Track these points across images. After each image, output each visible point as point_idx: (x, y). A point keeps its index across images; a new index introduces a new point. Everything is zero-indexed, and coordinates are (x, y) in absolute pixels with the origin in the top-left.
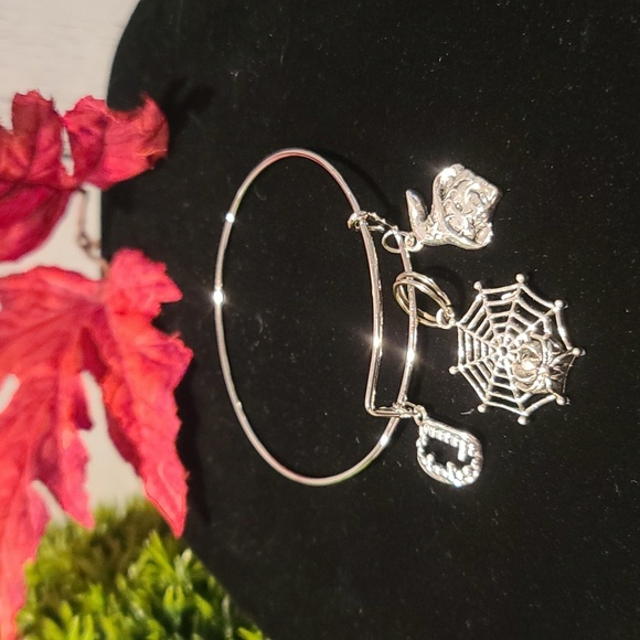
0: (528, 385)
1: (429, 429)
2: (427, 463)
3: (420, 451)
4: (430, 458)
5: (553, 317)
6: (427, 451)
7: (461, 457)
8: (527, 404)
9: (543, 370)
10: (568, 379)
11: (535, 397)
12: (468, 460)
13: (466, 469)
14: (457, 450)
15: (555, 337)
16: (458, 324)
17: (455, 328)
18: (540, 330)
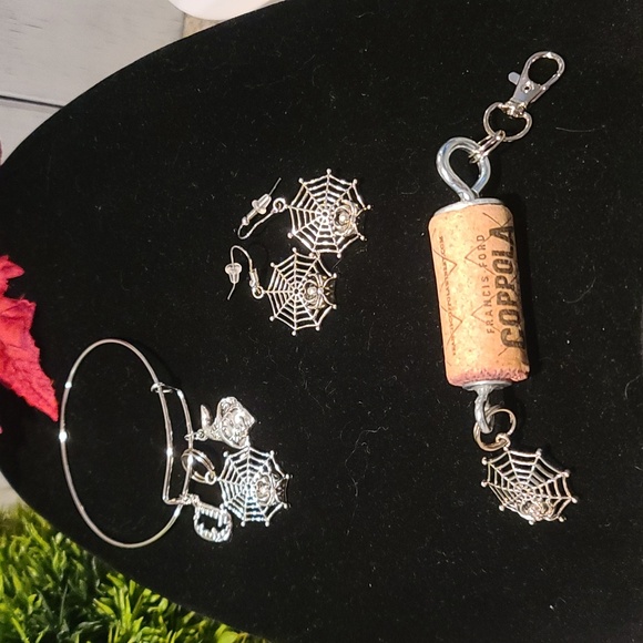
0: (266, 502)
1: (201, 508)
2: (200, 529)
3: (196, 522)
4: (202, 525)
5: (271, 461)
6: (200, 522)
7: (220, 525)
8: (267, 514)
9: (272, 491)
10: (287, 492)
11: (271, 508)
12: (224, 526)
13: (223, 531)
14: (217, 521)
15: (274, 471)
16: (219, 479)
17: (217, 483)
18: (266, 469)
